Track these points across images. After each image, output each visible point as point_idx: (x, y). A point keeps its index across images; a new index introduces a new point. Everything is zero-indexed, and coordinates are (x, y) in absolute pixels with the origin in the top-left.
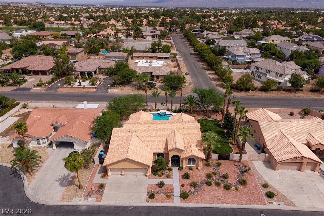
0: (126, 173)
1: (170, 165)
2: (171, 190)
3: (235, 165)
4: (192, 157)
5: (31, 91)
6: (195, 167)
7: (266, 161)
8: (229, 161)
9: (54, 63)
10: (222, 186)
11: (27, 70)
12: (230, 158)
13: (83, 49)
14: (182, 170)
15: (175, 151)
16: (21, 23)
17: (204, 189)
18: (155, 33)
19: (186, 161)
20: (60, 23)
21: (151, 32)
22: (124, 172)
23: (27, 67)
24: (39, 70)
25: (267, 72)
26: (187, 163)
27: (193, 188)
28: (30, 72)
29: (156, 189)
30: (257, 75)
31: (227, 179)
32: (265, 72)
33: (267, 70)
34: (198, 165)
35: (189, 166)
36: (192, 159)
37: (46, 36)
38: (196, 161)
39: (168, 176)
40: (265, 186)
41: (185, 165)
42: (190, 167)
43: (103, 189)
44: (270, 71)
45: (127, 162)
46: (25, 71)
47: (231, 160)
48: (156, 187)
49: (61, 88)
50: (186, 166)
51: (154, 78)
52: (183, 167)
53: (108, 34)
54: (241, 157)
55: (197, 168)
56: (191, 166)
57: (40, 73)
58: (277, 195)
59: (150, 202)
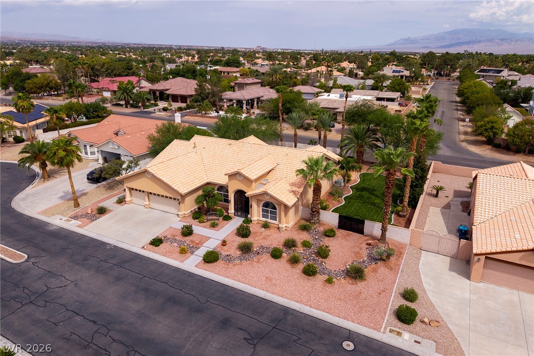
0: (152, 204)
1: (232, 211)
2: (198, 244)
3: (368, 244)
5: (152, 115)
6: (277, 226)
7: (460, 259)
8: (361, 235)
9: (197, 84)
10: (301, 266)
11: (166, 94)
12: (366, 231)
13: (260, 81)
15: (239, 180)
16: (216, 62)
17: (259, 259)
18: (401, 74)
20: (266, 63)
21: (394, 72)
22: (149, 200)
23: (167, 90)
24: (179, 95)
26: (261, 212)
27: (239, 253)
28: (168, 95)
31: (324, 260)
34: (280, 221)
35: (264, 219)
36: (271, 206)
37: (231, 72)
39: (214, 226)
40: (409, 295)
41: (257, 215)
42: (266, 222)
43: (101, 215)
46: (162, 96)
47: (366, 236)
49: (190, 116)
50: (259, 218)
51: (338, 118)
52: (253, 220)
53: (318, 71)
54: (384, 230)
55: (279, 228)
56: (269, 220)
57: (179, 99)
58: (426, 320)
59: (146, 250)
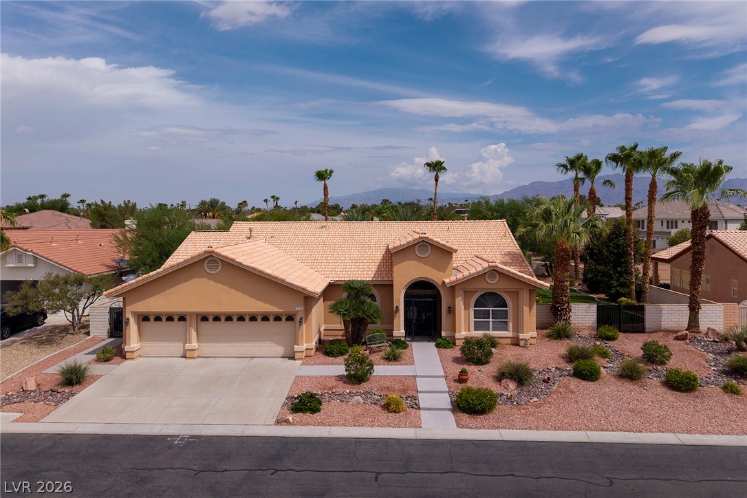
0: (209, 348)
1: (400, 331)
2: (404, 391)
3: (677, 339)
4: (493, 284)
6: (509, 341)
8: (644, 334)
10: (653, 382)
12: (649, 323)
14: (452, 347)
15: (419, 259)
17: (566, 387)
19: (466, 308)
22: (198, 341)
25: (668, 228)
26: (472, 319)
27: (512, 385)
29: (333, 387)
30: (643, 228)
32: (664, 229)
33: (668, 222)
34: (518, 328)
35: (480, 333)
36: (494, 301)
38: (510, 309)
39: (392, 358)
41: (465, 326)
42: (486, 335)
43: (75, 388)
44: (676, 222)
45: (210, 277)
47: (654, 331)
48: (333, 383)
50: (468, 332)
52: (457, 335)
55: (516, 342)
56: (491, 333)
59: (295, 425)
